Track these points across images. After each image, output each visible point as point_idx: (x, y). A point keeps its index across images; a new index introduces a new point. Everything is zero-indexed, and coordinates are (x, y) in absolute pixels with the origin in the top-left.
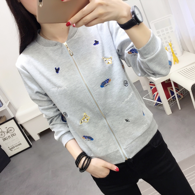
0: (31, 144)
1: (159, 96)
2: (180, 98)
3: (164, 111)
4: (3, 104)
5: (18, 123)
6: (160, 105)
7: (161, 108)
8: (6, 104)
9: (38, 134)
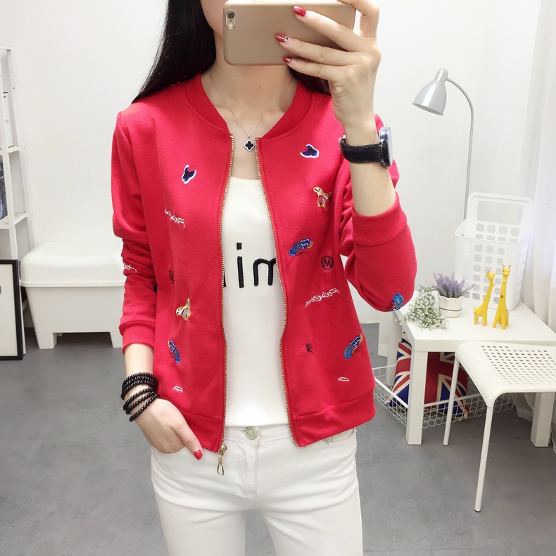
0: (25, 352)
1: (408, 387)
2: (458, 416)
3: (403, 429)
4: (6, 215)
5: (20, 281)
6: (399, 410)
7: (399, 417)
8: (14, 218)
9: (54, 334)
